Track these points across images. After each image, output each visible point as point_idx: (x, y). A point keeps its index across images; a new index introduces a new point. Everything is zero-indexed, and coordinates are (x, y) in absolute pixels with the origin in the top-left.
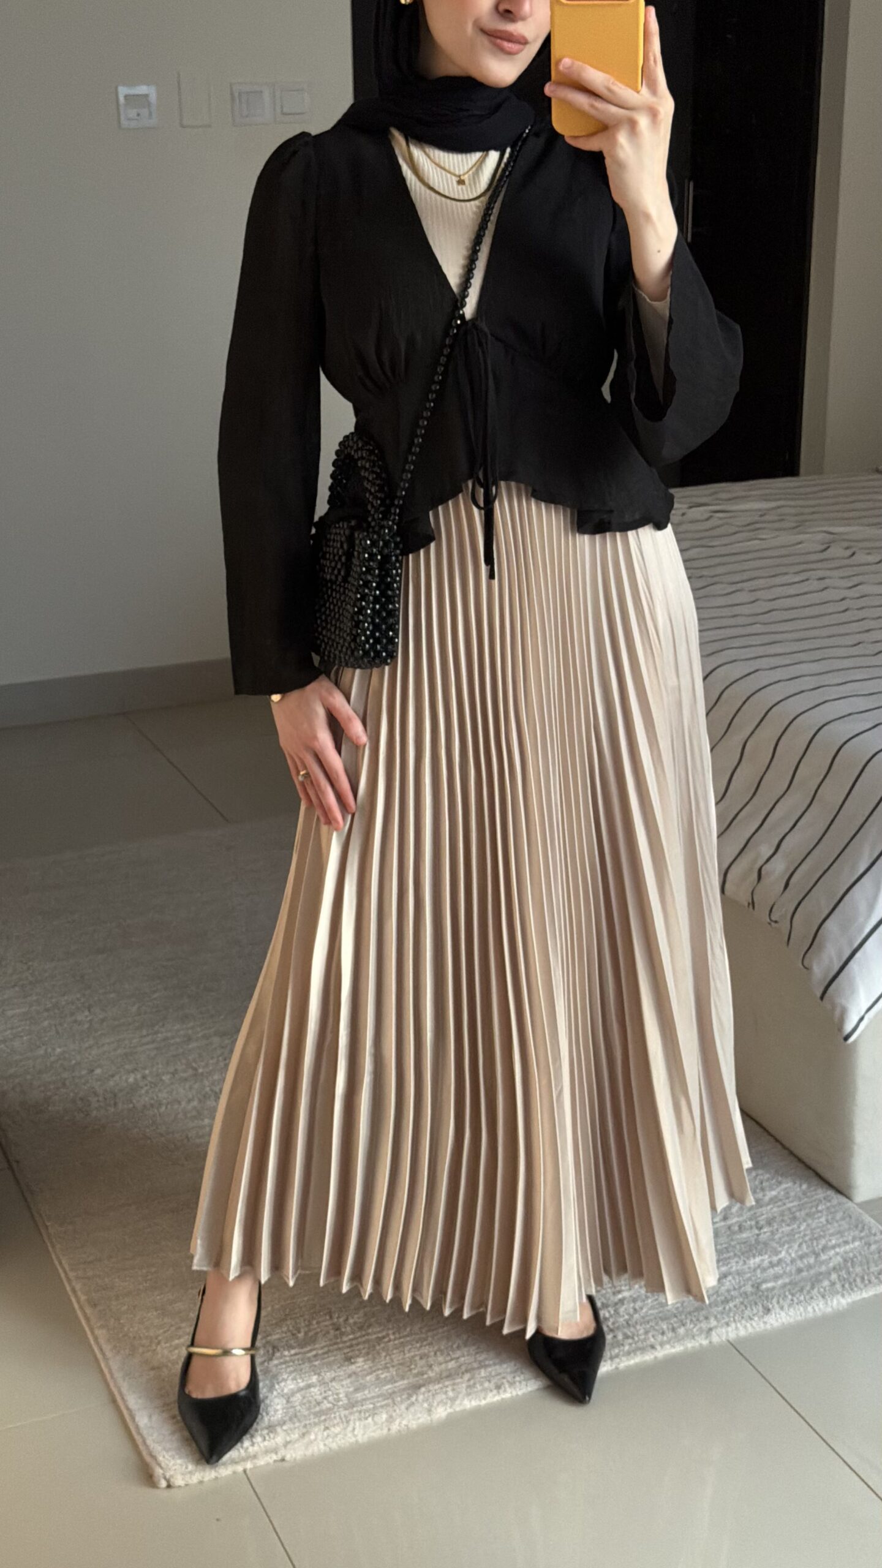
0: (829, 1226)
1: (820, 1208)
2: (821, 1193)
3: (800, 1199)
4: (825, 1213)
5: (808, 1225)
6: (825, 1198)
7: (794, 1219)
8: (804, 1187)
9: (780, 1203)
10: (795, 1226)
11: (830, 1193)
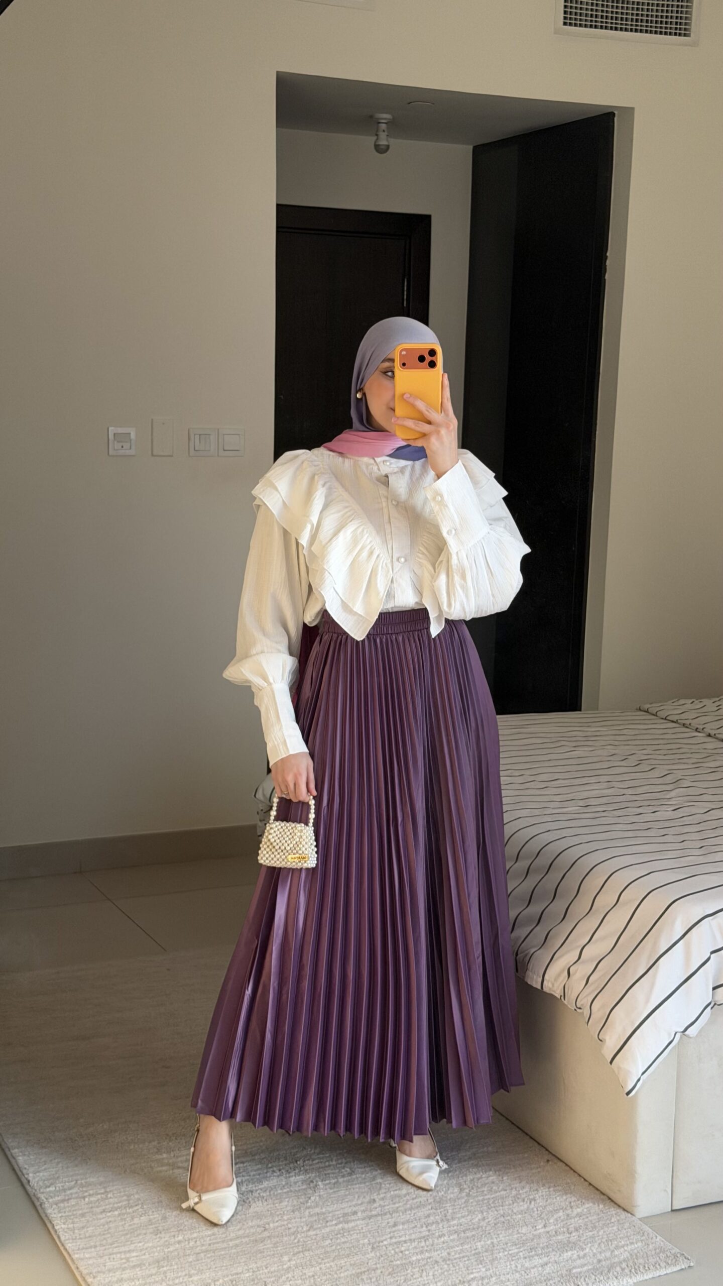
0: (619, 1232)
1: (613, 1220)
2: (613, 1211)
3: (598, 1214)
4: (616, 1223)
5: (604, 1232)
6: (616, 1214)
7: (595, 1227)
8: (601, 1206)
9: (584, 1217)
10: (595, 1232)
11: (620, 1211)
